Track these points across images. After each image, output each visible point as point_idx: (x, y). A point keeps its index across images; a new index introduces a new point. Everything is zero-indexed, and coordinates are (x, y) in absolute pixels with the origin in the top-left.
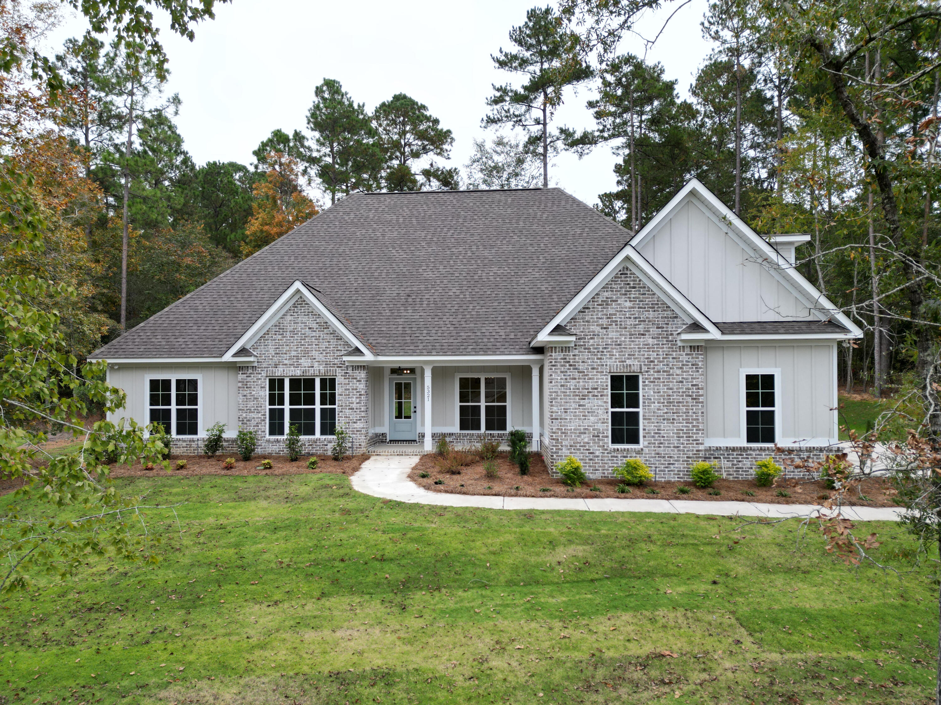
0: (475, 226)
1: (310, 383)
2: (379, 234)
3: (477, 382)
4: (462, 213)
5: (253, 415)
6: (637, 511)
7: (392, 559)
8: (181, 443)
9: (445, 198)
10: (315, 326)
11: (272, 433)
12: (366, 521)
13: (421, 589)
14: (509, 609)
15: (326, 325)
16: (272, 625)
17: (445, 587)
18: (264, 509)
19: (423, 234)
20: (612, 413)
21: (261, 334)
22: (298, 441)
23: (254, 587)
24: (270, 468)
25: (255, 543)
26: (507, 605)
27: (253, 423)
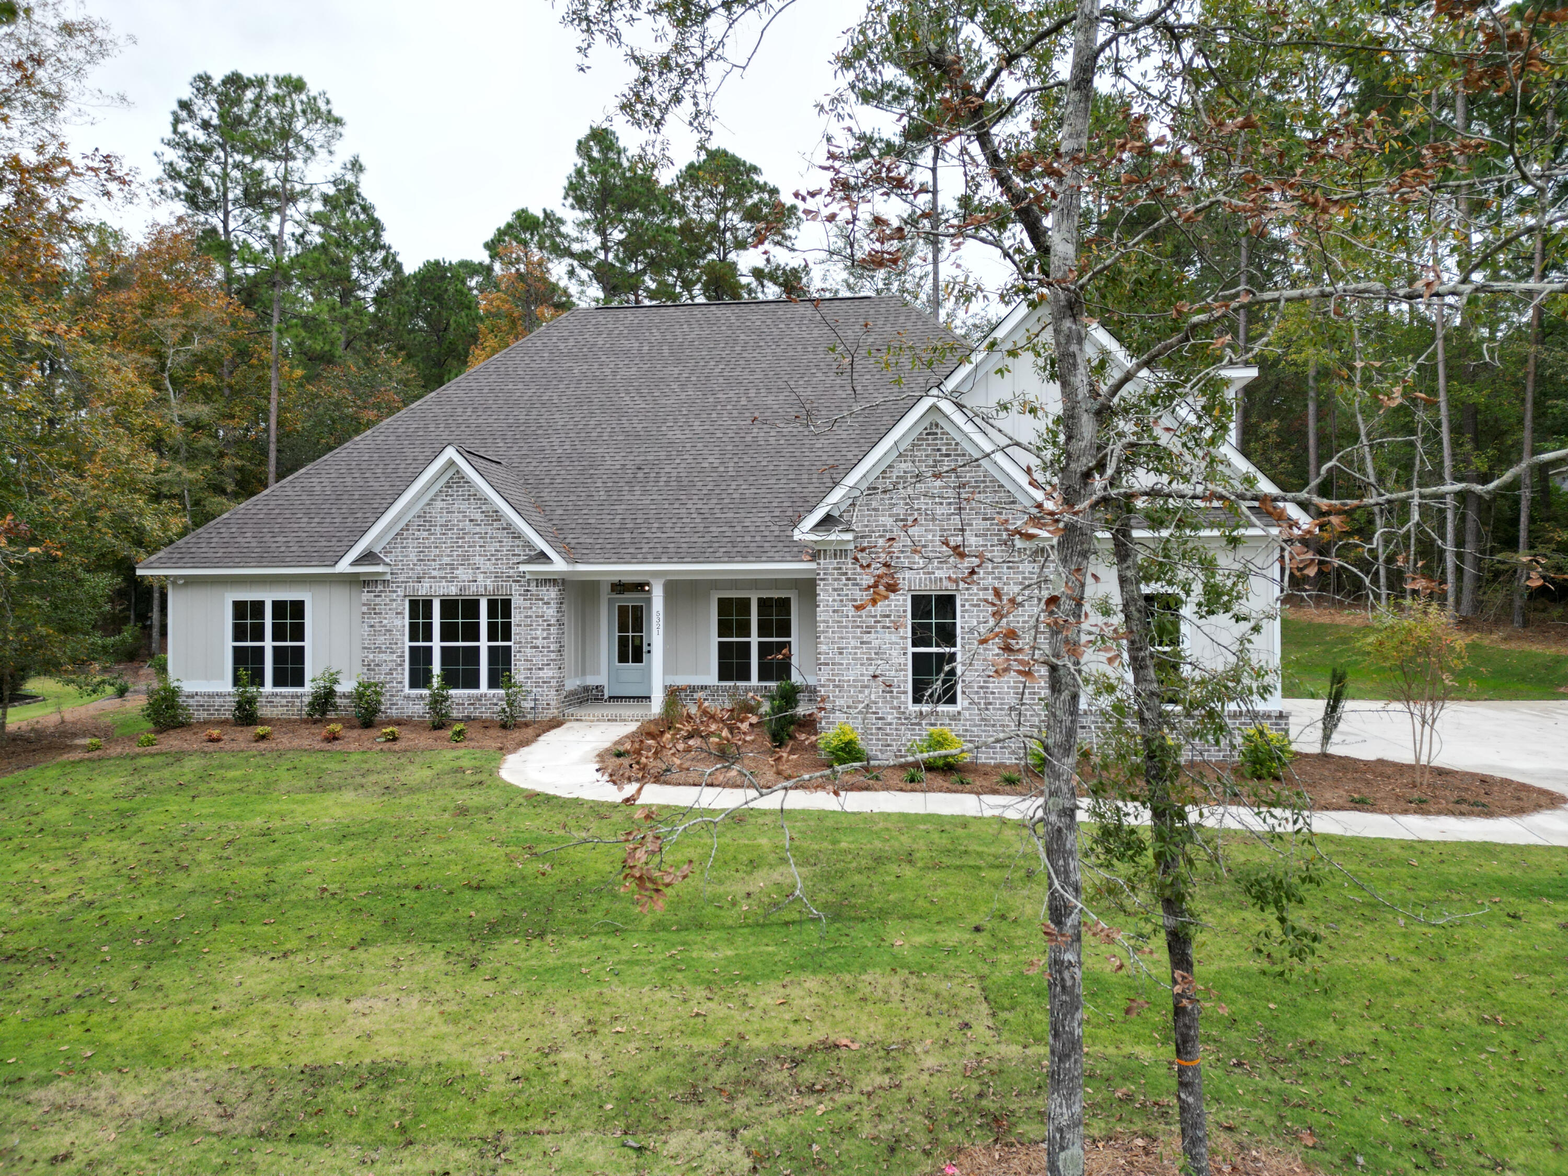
0: (759, 357)
1: (472, 607)
2: (607, 371)
3: (744, 604)
4: (743, 337)
5: (384, 657)
6: (912, 811)
7: (493, 888)
8: (278, 699)
9: (719, 314)
10: (479, 516)
11: (414, 684)
12: (487, 826)
13: (516, 935)
14: (637, 968)
15: (496, 516)
16: (258, 990)
17: (553, 933)
18: (344, 805)
19: (676, 370)
20: (914, 654)
21: (397, 529)
22: (446, 699)
23: (266, 928)
24: (395, 739)
25: (303, 858)
26: (637, 963)
27: (385, 668)
